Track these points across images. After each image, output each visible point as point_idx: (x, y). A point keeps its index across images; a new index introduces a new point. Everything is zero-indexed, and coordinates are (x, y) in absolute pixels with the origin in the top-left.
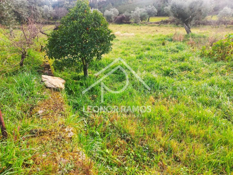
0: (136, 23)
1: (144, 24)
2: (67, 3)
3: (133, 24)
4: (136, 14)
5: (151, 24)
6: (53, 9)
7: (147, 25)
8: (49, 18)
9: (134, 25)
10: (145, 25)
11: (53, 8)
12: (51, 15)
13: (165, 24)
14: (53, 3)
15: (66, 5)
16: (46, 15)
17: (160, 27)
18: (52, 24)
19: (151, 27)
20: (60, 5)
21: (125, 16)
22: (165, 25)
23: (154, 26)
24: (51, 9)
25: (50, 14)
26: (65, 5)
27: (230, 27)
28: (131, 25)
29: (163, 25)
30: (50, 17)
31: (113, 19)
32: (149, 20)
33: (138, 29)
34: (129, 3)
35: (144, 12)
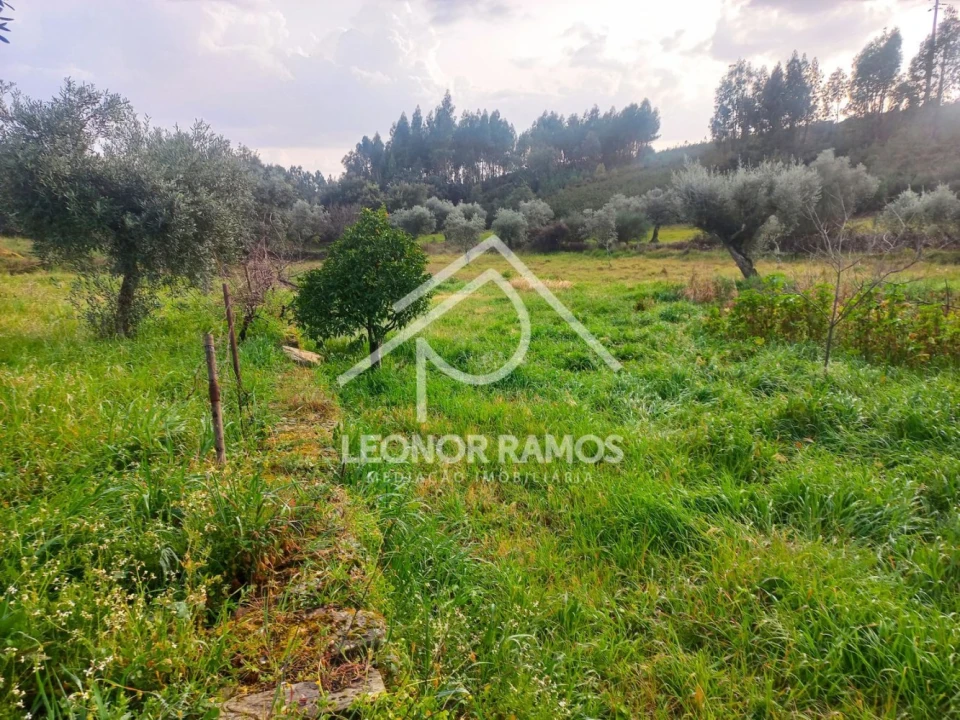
0: (602, 247)
1: (633, 251)
2: (370, 190)
3: (593, 252)
4: (599, 220)
5: (655, 252)
6: (324, 211)
7: (640, 253)
8: (307, 240)
9: (597, 256)
10: (634, 255)
11: (322, 207)
12: (314, 228)
13: (706, 249)
14: (327, 189)
15: (369, 197)
16: (299, 230)
17: (688, 260)
18: (315, 257)
19: (652, 261)
20: (349, 194)
21: (567, 225)
22: (705, 253)
23: (665, 256)
24: (316, 211)
25: (312, 226)
26: (366, 194)
27: (932, 257)
28: (586, 254)
29: (698, 252)
30: (311, 237)
31: (523, 237)
32: (655, 235)
33: (601, 269)
34: (595, 180)
35: (637, 210)
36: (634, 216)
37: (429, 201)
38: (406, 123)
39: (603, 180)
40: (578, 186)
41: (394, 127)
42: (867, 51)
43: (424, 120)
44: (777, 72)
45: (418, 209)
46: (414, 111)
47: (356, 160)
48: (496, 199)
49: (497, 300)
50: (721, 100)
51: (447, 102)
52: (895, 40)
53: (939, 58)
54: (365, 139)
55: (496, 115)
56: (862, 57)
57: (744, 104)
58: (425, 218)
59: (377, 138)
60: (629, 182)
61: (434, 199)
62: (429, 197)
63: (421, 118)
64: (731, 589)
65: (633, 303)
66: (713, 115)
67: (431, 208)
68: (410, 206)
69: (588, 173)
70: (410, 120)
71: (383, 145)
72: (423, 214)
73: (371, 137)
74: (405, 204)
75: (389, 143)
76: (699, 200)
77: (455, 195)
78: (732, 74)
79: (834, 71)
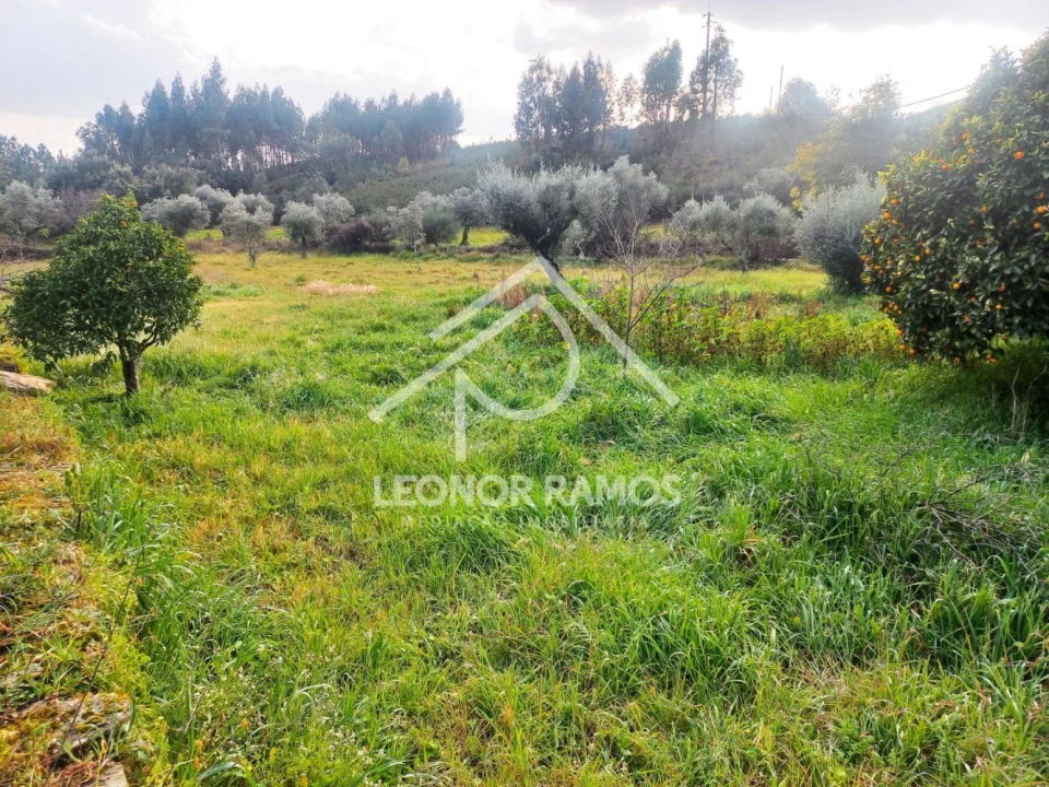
0: (410, 249)
1: (443, 254)
2: (119, 173)
3: (401, 254)
4: (405, 219)
5: (465, 255)
6: (53, 197)
7: (450, 256)
8: (31, 234)
9: (405, 258)
10: (444, 258)
11: (50, 191)
12: (40, 218)
13: (516, 253)
14: (57, 169)
15: (117, 181)
16: (17, 221)
17: (498, 264)
18: (41, 256)
19: (463, 265)
20: (89, 177)
21: (370, 223)
22: (515, 257)
23: (475, 260)
24: (42, 196)
25: (38, 215)
26: (114, 178)
27: (713, 263)
28: (394, 256)
29: (509, 255)
30: (37, 229)
31: (320, 236)
32: (465, 237)
33: (410, 272)
34: (398, 175)
35: (445, 209)
36: (443, 215)
37: (199, 189)
38: (163, 93)
39: (407, 175)
40: (380, 181)
41: (148, 96)
42: (654, 60)
43: (188, 91)
44: (575, 71)
45: (186, 199)
46: (174, 79)
47: (97, 134)
48: (285, 191)
49: (290, 308)
50: (523, 97)
51: (216, 70)
52: (675, 52)
53: (712, 75)
54: (108, 108)
55: (277, 92)
56: (649, 65)
57: (545, 103)
58: (195, 210)
59: (125, 108)
60: (435, 178)
61: (206, 188)
62: (200, 184)
63: (182, 88)
64: (540, 599)
65: (444, 310)
66: (516, 112)
67: (203, 198)
68: (175, 194)
69: (390, 166)
70: (169, 90)
71: (133, 118)
72: (193, 204)
73: (116, 107)
74: (168, 191)
75: (141, 115)
76: (505, 202)
77: (233, 184)
78: (532, 70)
79: (627, 76)
